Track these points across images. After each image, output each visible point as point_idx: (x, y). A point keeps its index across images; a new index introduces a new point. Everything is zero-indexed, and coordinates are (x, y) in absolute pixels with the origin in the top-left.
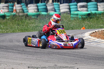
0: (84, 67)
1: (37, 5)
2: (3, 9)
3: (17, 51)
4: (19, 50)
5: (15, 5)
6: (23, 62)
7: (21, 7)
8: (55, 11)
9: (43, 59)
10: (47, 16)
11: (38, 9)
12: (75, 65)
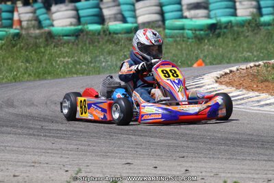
0: (204, 165)
1: (75, 7)
3: (25, 131)
4: (30, 128)
5: (17, 7)
6: (42, 159)
7: (34, 12)
8: (124, 20)
9: (94, 148)
10: (102, 33)
11: (78, 18)
12: (179, 161)
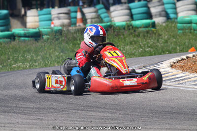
1: (129, 7)
2: (59, 18)
7: (96, 12)
8: (167, 16)
